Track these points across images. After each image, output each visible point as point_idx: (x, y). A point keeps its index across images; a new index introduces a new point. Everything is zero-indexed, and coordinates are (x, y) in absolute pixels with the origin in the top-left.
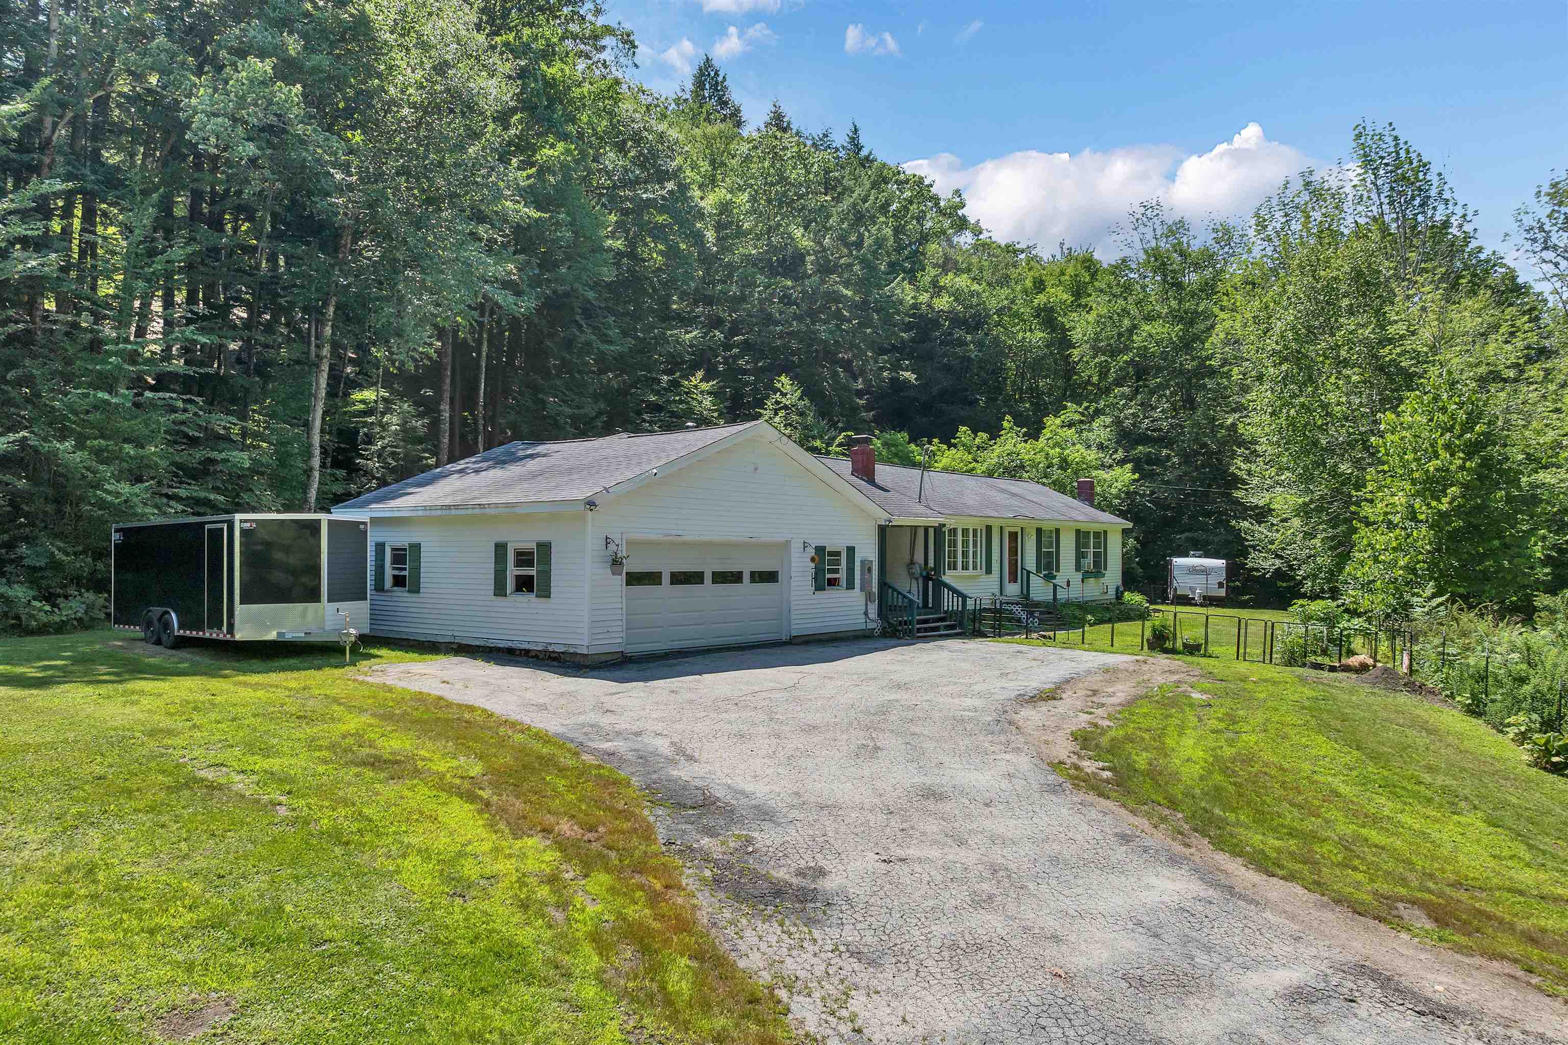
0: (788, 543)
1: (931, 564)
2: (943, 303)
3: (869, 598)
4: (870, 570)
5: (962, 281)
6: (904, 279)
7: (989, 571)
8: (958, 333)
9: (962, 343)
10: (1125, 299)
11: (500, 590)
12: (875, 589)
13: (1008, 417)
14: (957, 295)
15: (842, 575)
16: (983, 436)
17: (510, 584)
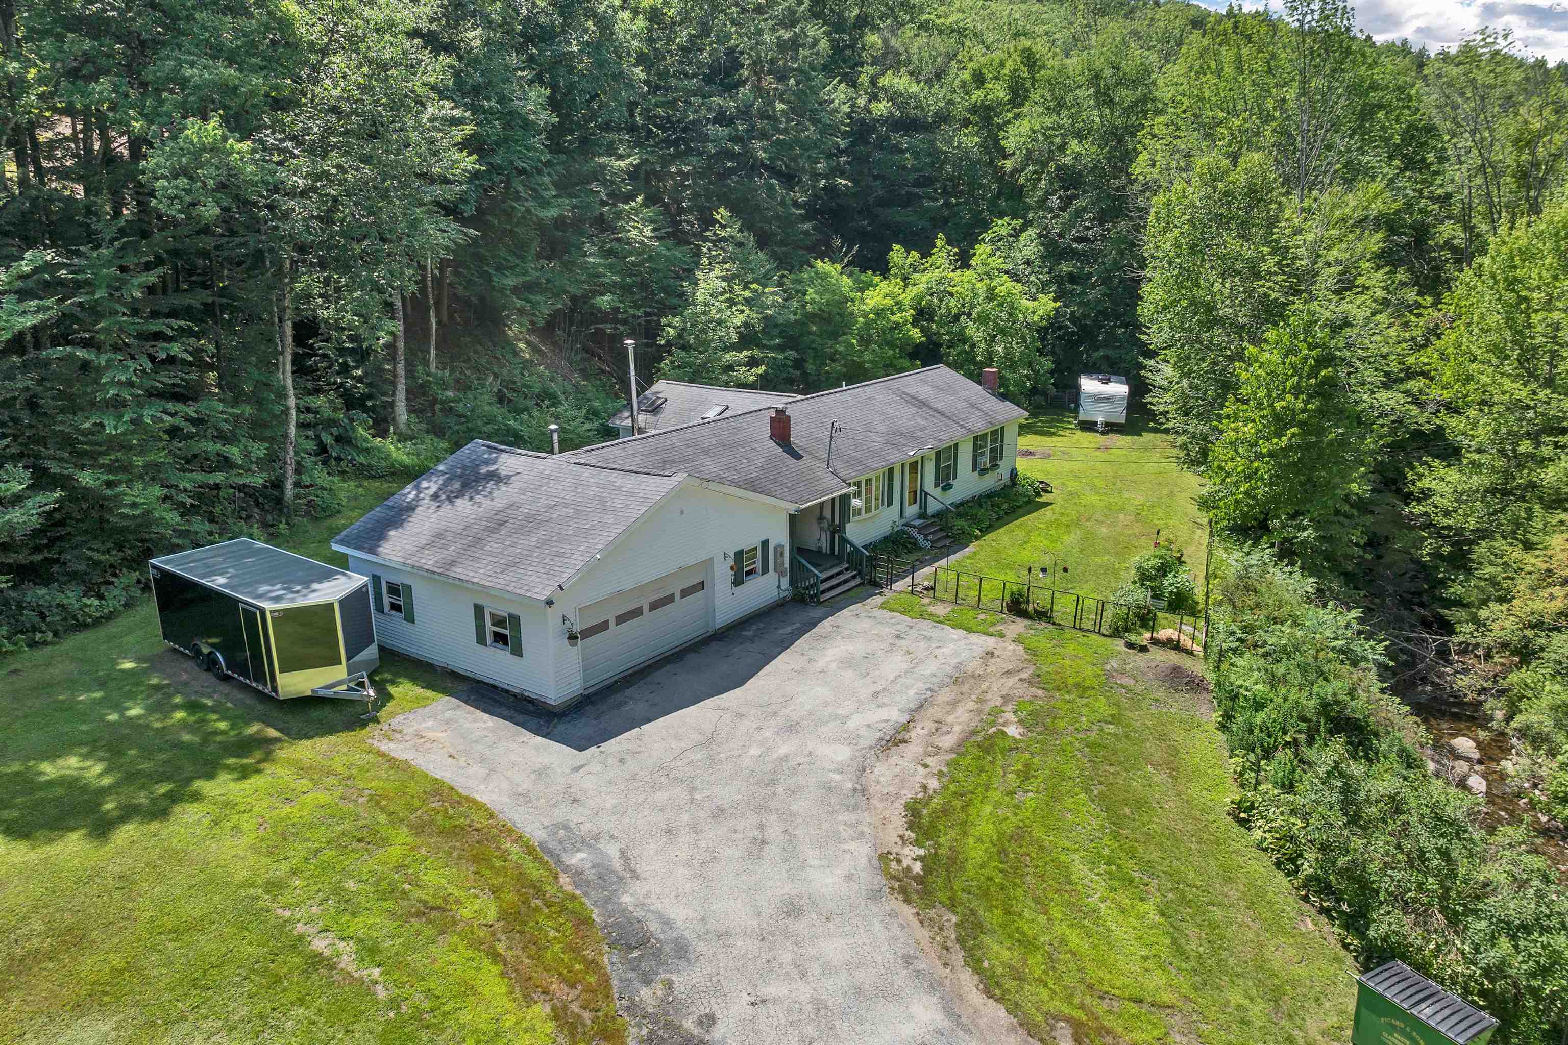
0: (711, 559)
1: (837, 521)
2: (881, 108)
3: (781, 574)
4: (782, 554)
5: (900, 82)
6: (840, 82)
7: (890, 503)
8: (896, 138)
9: (897, 149)
10: (1058, 114)
11: (481, 639)
12: (787, 565)
13: (940, 235)
14: (894, 97)
15: (759, 565)
16: (915, 254)
17: (489, 638)
